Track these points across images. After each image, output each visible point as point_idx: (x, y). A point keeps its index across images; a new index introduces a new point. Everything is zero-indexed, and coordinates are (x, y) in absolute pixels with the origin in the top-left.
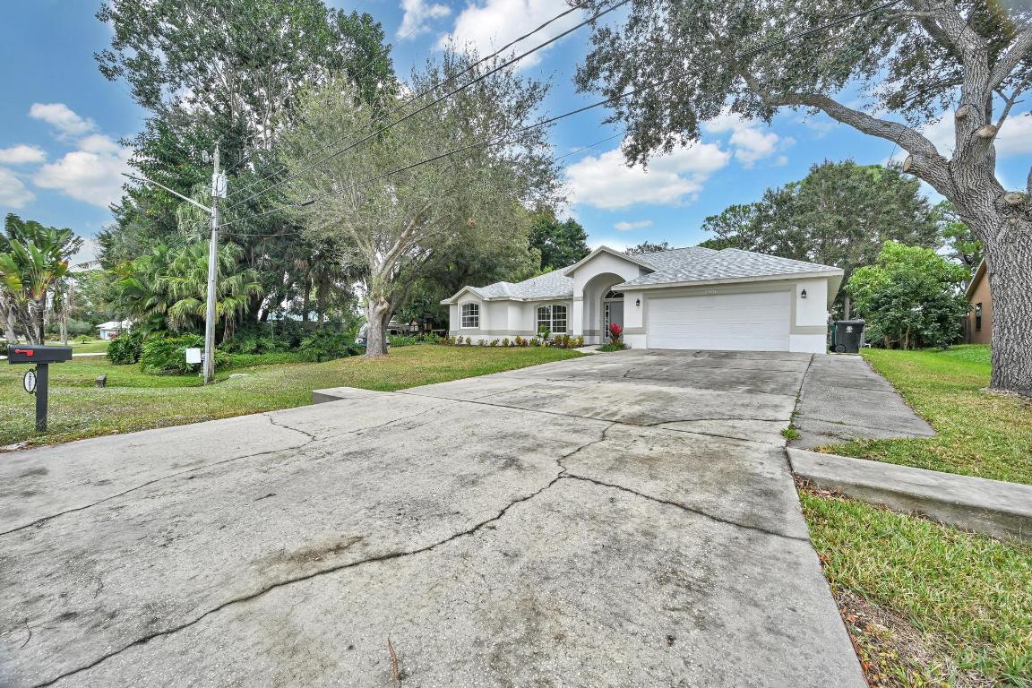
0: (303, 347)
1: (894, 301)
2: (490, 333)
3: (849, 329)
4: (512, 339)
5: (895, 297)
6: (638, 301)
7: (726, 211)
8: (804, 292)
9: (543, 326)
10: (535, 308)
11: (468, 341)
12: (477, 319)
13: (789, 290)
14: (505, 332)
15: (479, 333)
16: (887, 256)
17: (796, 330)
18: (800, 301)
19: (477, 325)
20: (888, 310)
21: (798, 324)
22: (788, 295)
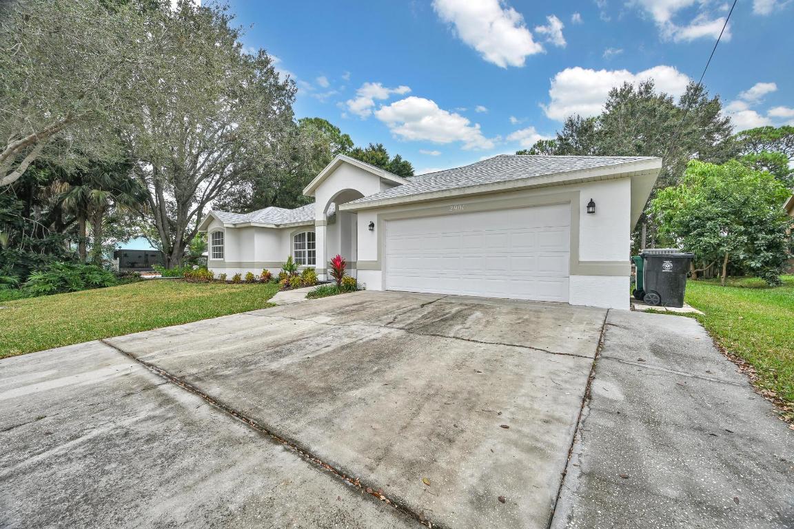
0: (29, 283)
1: (709, 224)
2: (240, 265)
3: (668, 266)
4: (258, 273)
5: (709, 219)
6: (372, 225)
7: (534, 146)
8: (592, 204)
9: (299, 257)
10: (292, 234)
12: (223, 249)
13: (569, 202)
14: (252, 265)
15: (224, 265)
16: (692, 176)
17: (578, 267)
18: (585, 218)
19: (223, 256)
20: (701, 235)
21: (581, 259)
22: (567, 208)
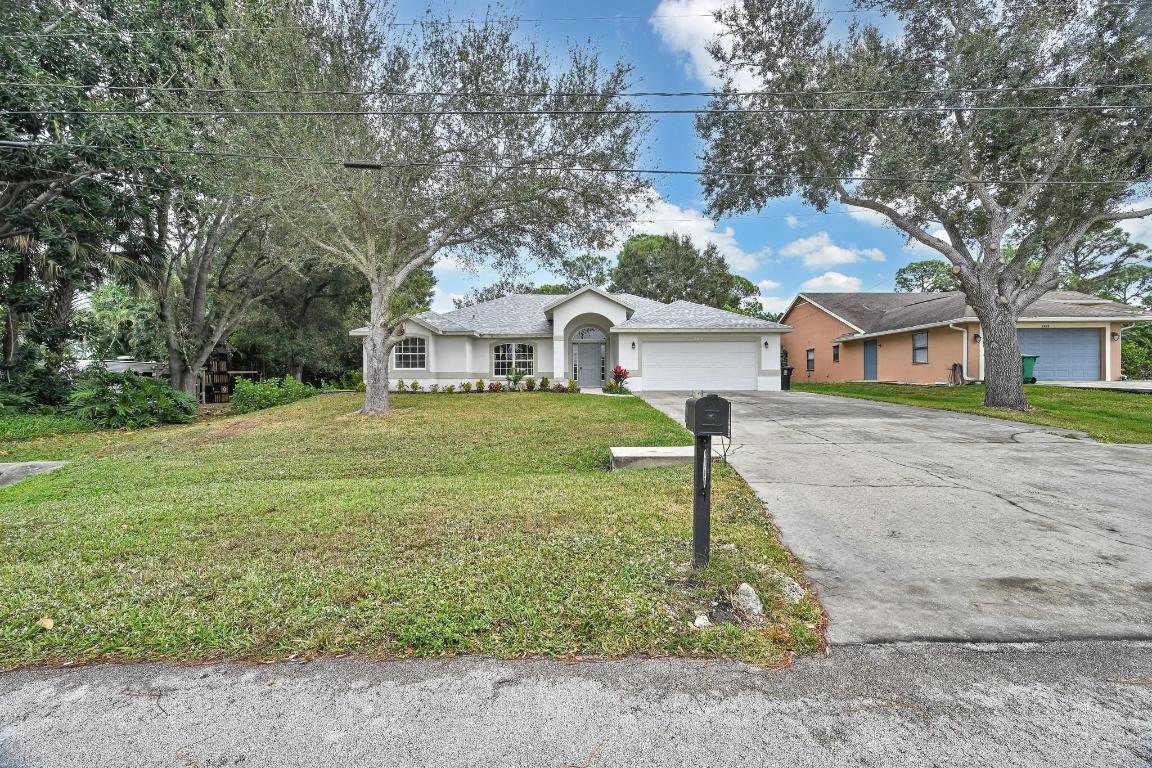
2: (438, 375)
6: (633, 344)
8: (766, 344)
9: (501, 368)
10: (491, 345)
11: (414, 386)
12: (422, 357)
13: (757, 341)
15: (427, 375)
17: (761, 373)
18: (764, 350)
19: (422, 365)
21: (763, 368)
22: (754, 344)
